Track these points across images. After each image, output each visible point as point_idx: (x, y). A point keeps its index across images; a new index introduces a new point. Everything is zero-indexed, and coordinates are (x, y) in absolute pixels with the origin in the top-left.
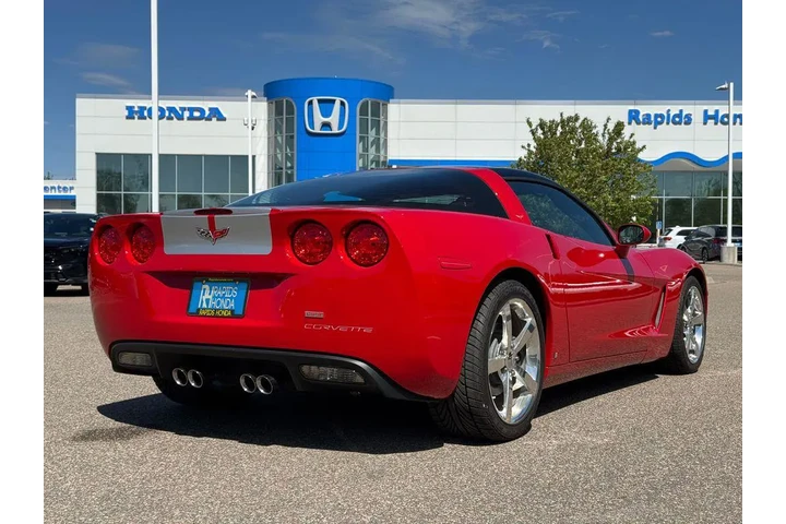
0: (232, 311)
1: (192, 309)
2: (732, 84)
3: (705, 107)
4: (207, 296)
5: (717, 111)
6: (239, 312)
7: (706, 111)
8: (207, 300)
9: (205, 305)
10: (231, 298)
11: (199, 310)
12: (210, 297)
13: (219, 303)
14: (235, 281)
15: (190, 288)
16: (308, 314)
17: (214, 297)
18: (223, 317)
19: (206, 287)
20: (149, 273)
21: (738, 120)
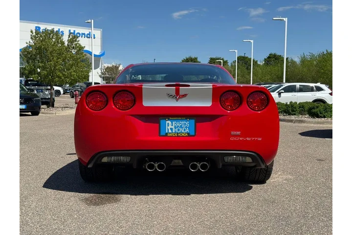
0: (188, 134)
1: (162, 133)
2: (92, 21)
3: (70, 29)
4: (170, 127)
5: (74, 31)
6: (193, 133)
7: (70, 30)
8: (171, 129)
9: (170, 131)
10: (186, 127)
11: (167, 134)
12: (173, 127)
13: (179, 130)
14: (186, 119)
15: (159, 123)
16: (233, 133)
17: (175, 127)
18: (183, 136)
19: (169, 122)
20: (131, 115)
21: (83, 35)
